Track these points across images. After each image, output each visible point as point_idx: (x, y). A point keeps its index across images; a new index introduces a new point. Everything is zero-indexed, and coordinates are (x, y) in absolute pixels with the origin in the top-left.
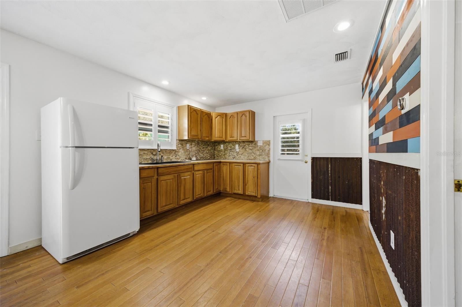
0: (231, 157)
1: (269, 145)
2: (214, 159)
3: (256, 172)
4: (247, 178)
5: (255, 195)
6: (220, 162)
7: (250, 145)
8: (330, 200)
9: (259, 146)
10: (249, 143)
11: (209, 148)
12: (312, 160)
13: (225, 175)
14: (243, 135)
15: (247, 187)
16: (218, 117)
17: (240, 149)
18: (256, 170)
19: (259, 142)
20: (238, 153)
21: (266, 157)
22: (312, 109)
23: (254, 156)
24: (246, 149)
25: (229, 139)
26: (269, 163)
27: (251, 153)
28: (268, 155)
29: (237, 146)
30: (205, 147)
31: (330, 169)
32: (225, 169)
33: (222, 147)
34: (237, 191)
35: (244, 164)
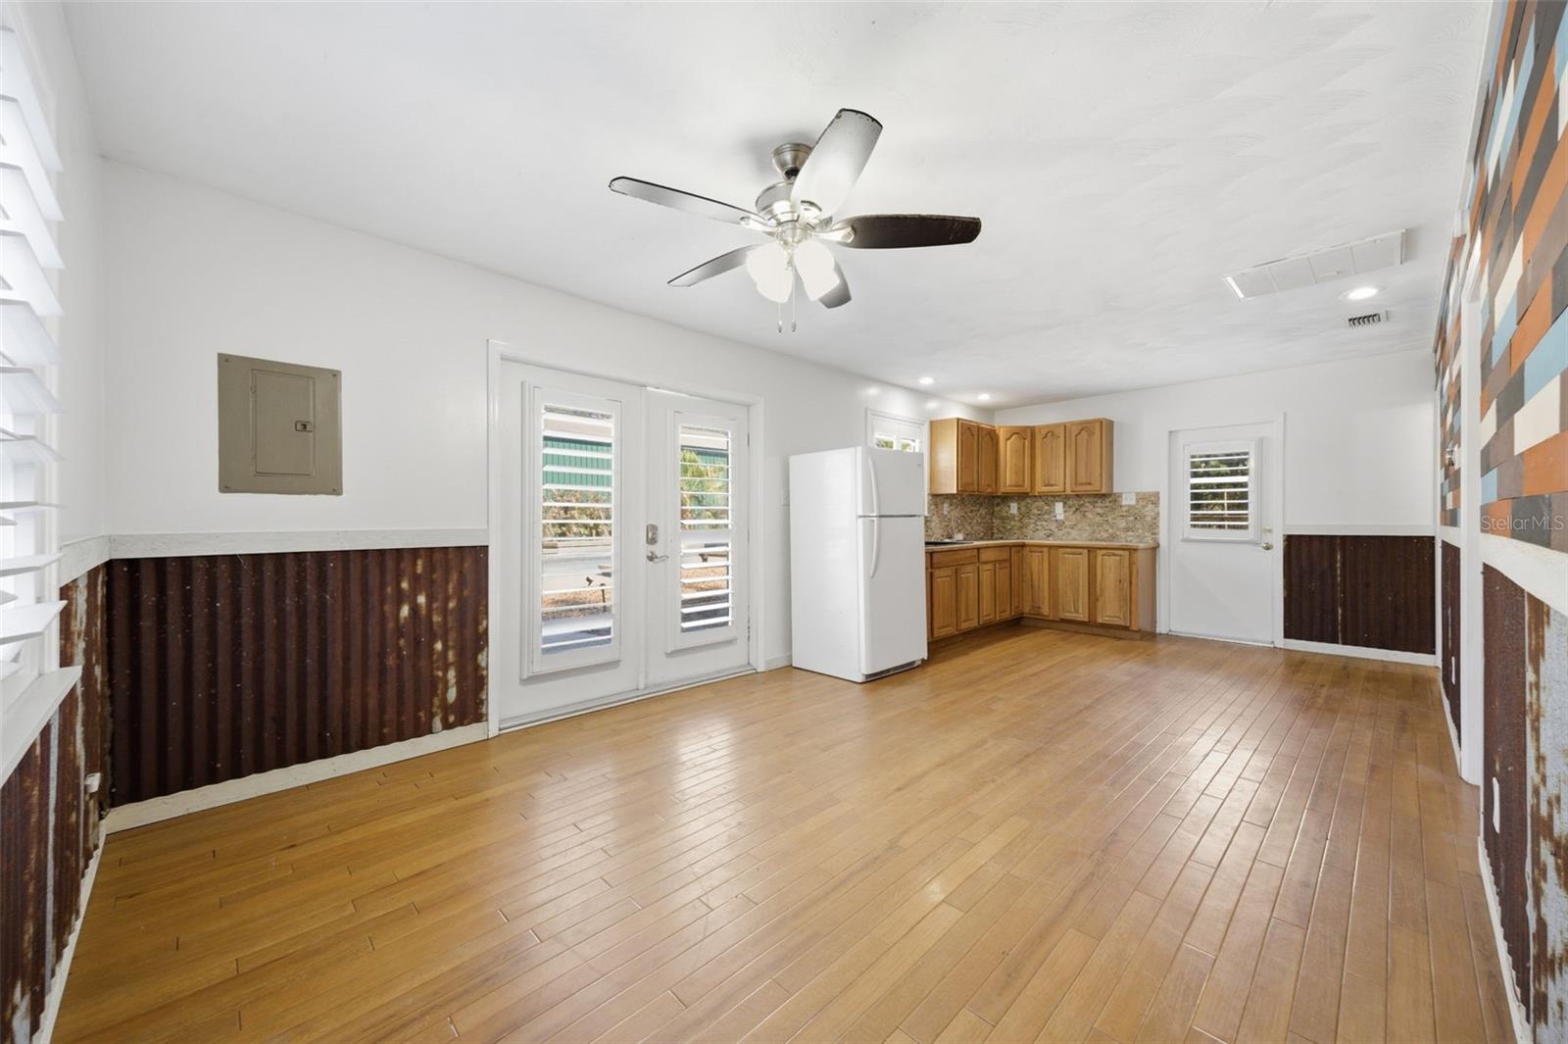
0: (1041, 534)
1: (1156, 503)
2: (992, 539)
3: (1127, 571)
4: (1101, 585)
5: (1123, 624)
6: (1023, 546)
7: (1099, 504)
8: (1338, 643)
9: (1125, 506)
10: (1095, 500)
11: (983, 511)
12: (1284, 541)
13: (1035, 577)
14: (1082, 479)
15: (1099, 604)
16: (1014, 437)
17: (1067, 514)
18: (1127, 564)
19: (1124, 496)
20: (1060, 524)
21: (1146, 534)
22: (1285, 414)
23: (1110, 531)
24: (1086, 514)
25: (1040, 488)
26: (1156, 548)
27: (1099, 525)
28: (1153, 527)
29: (1059, 507)
30: (974, 508)
31: (1338, 565)
32: (1037, 564)
33: (1014, 508)
34: (1073, 615)
35: (1091, 550)
